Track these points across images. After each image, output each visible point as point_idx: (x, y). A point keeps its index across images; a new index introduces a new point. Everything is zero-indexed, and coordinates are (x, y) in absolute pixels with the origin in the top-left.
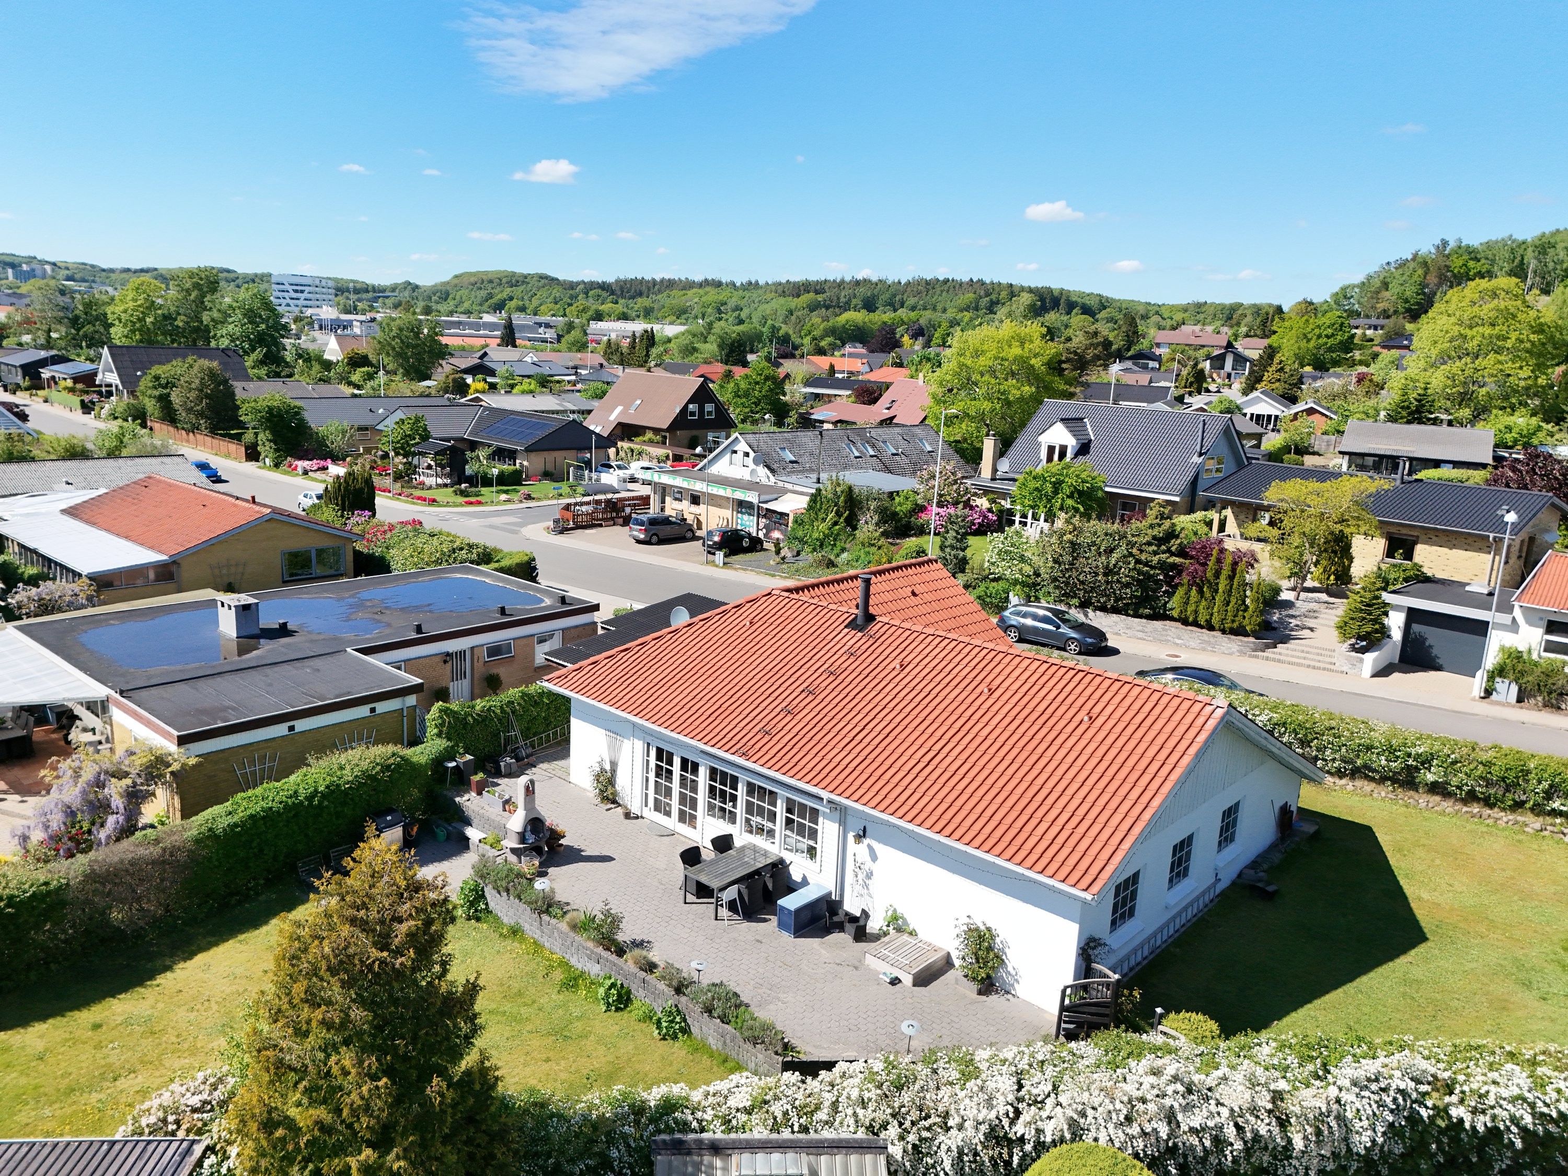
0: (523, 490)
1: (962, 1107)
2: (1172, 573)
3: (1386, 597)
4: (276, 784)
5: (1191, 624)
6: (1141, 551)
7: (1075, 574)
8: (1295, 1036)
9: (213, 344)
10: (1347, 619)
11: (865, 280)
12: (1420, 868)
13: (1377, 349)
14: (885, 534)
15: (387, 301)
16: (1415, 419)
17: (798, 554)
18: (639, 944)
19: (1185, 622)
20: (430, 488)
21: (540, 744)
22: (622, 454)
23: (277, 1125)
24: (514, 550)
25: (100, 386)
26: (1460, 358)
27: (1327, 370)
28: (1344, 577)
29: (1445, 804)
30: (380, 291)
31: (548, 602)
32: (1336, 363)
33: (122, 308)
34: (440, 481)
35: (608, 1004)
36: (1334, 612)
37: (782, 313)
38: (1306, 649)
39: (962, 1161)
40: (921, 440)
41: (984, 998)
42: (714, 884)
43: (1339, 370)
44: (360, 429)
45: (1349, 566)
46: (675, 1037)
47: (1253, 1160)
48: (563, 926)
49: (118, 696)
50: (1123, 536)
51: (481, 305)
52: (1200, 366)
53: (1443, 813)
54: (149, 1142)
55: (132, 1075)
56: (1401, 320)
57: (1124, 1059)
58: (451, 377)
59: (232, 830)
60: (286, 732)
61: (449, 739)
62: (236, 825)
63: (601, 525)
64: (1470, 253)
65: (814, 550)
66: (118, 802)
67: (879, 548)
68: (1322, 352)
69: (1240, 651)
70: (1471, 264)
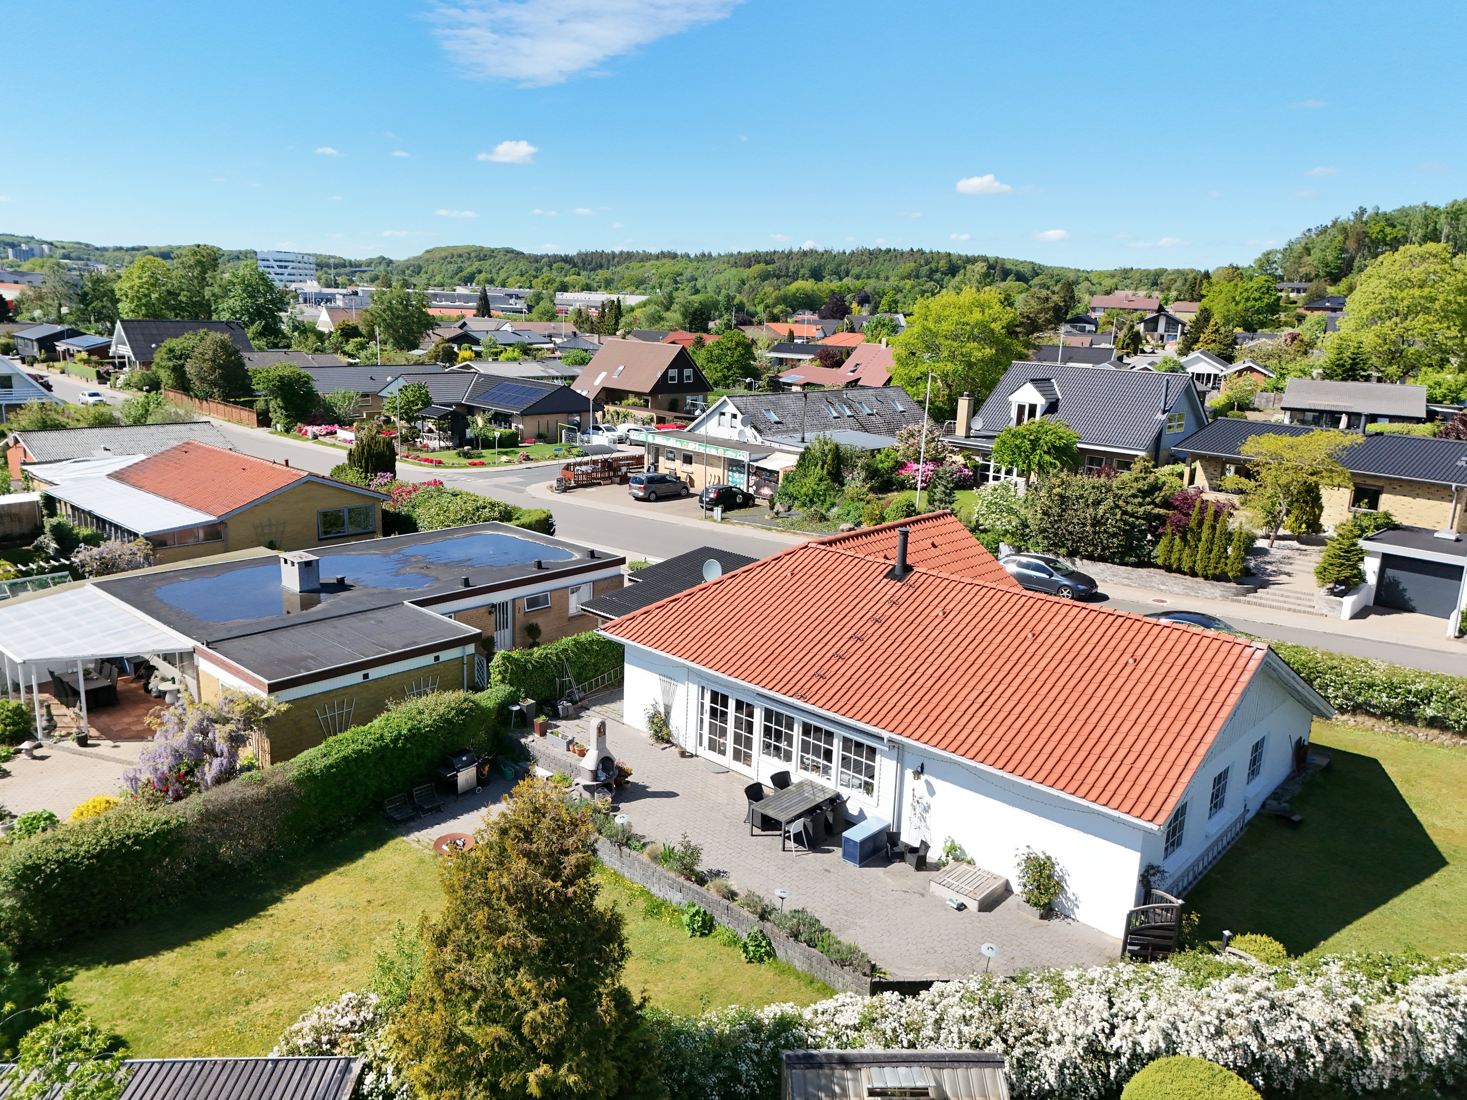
0: (523, 452)
1: (1059, 1024)
2: (1155, 524)
3: (1362, 543)
4: (362, 728)
5: (1175, 571)
6: (1127, 503)
7: (1063, 525)
8: (1359, 955)
9: (215, 317)
10: (1326, 565)
11: (812, 251)
12: (1430, 797)
13: (1301, 311)
14: (871, 489)
15: (364, 275)
16: (1349, 376)
17: (790, 509)
18: (718, 874)
19: (1169, 569)
20: (434, 450)
21: (591, 688)
22: (608, 417)
23: (458, 1041)
24: (532, 508)
25: (114, 358)
26: (1390, 318)
27: (1255, 331)
28: (1315, 526)
29: (1443, 737)
30: (356, 266)
31: (577, 556)
32: (1263, 325)
33: (128, 285)
34: (443, 444)
35: (694, 929)
36: (1308, 558)
37: (734, 283)
38: (1285, 594)
39: (1063, 1073)
40: (893, 401)
41: (1046, 922)
42: (782, 817)
43: (1266, 331)
44: (365, 395)
45: (1320, 515)
46: (761, 960)
47: (1329, 1070)
48: (644, 857)
49: (204, 647)
50: (1109, 490)
51: (452, 278)
52: (1136, 328)
53: (1442, 745)
54: (309, 1061)
55: (263, 999)
56: (1322, 283)
57: (1205, 978)
58: (441, 346)
59: (328, 771)
60: (361, 680)
61: (511, 685)
62: (331, 766)
63: (600, 484)
64: (1387, 220)
65: (804, 505)
66: (221, 745)
67: (868, 502)
68: (1250, 314)
69: (1223, 596)
70: (1388, 230)
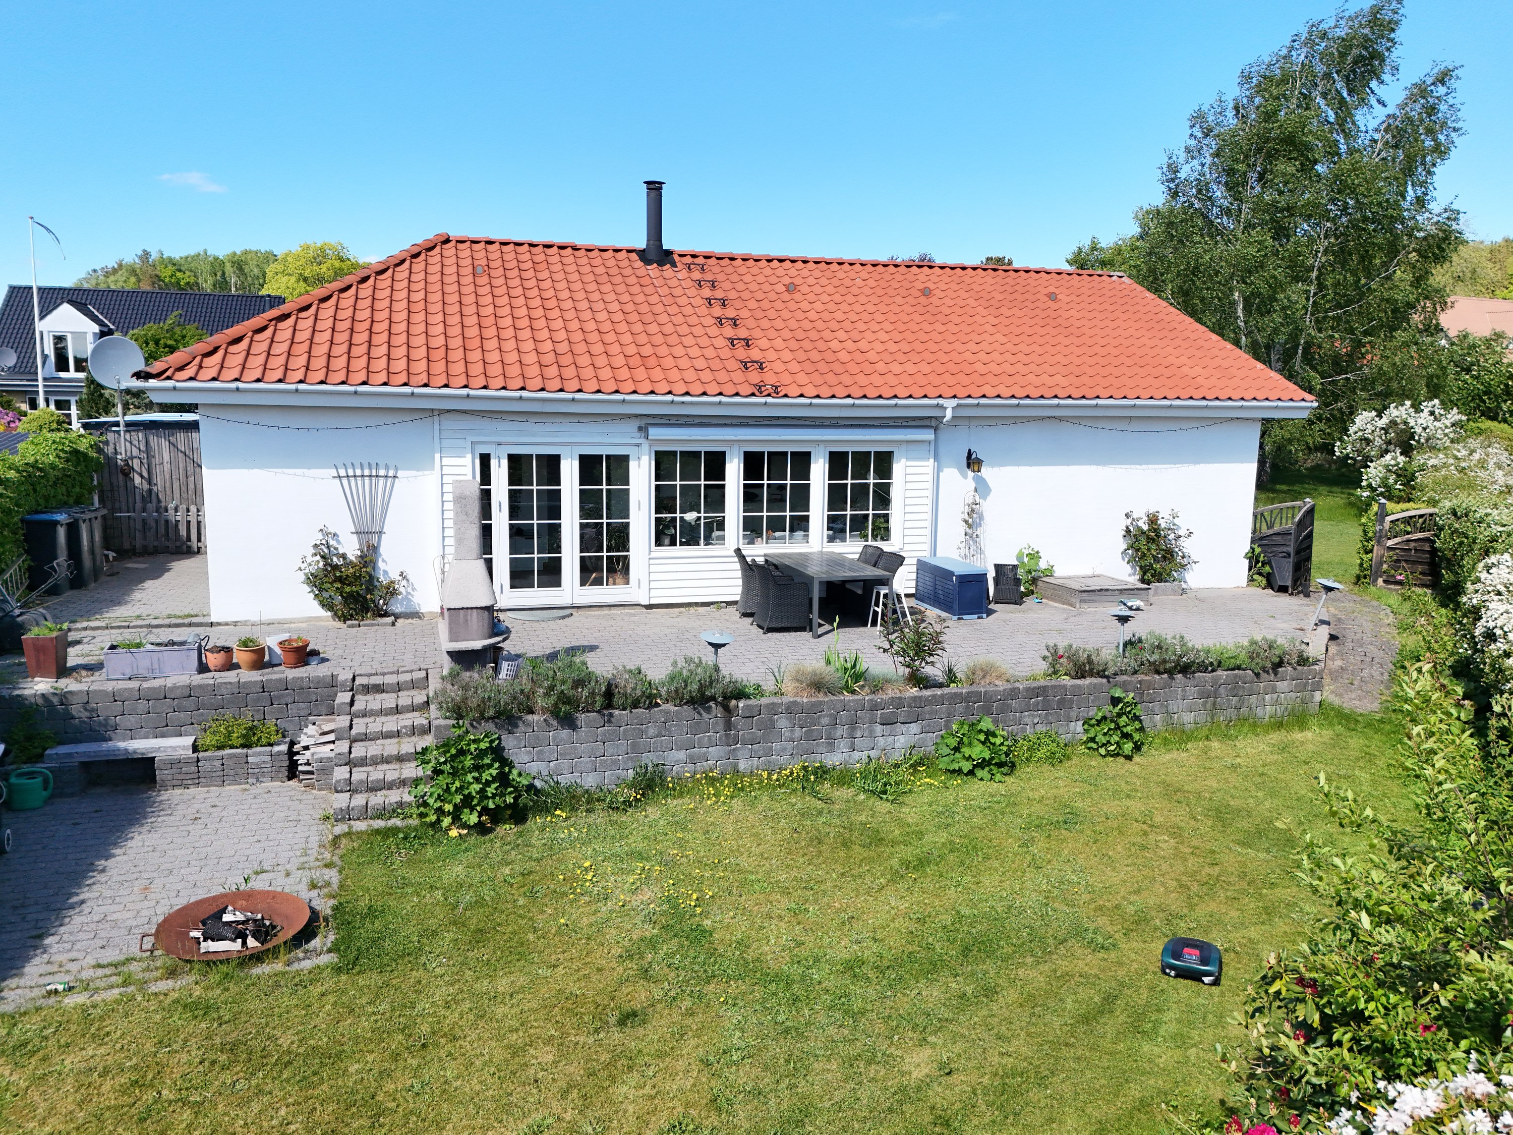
70: (179, 274)
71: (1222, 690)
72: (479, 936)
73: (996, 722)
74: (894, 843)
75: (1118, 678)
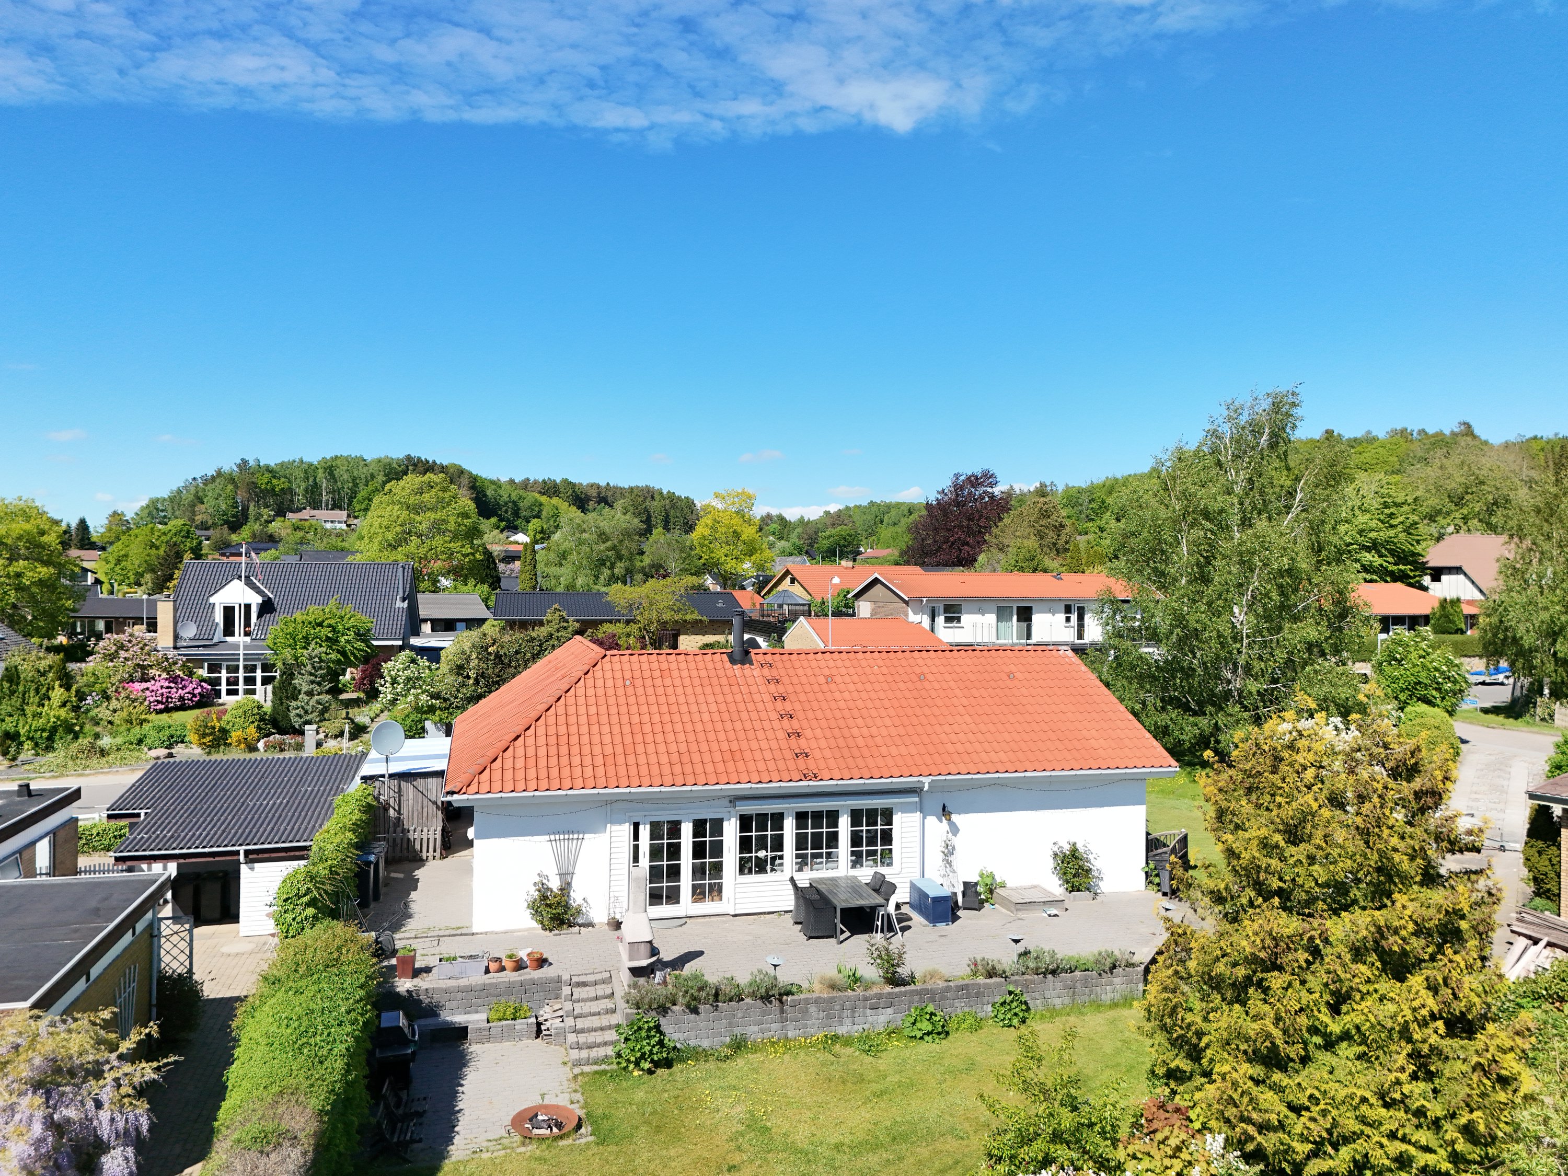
48: (822, 992)
60: (85, 985)
64: (270, 472)
70: (274, 481)
71: (1078, 984)
72: (658, 1129)
73: (937, 1007)
74: (869, 1082)
75: (1013, 978)
